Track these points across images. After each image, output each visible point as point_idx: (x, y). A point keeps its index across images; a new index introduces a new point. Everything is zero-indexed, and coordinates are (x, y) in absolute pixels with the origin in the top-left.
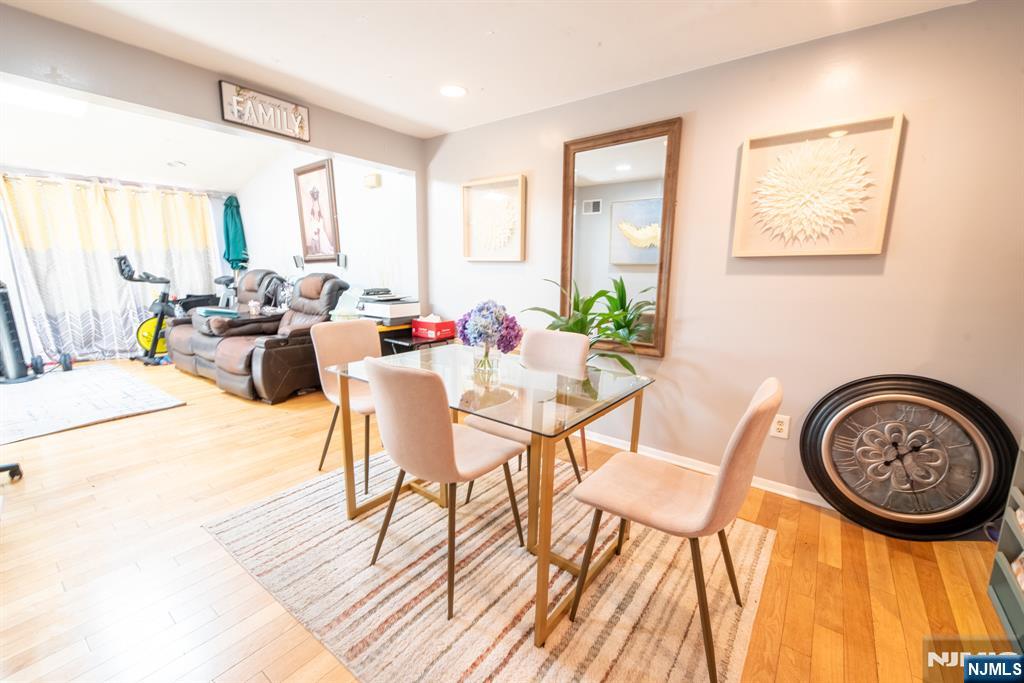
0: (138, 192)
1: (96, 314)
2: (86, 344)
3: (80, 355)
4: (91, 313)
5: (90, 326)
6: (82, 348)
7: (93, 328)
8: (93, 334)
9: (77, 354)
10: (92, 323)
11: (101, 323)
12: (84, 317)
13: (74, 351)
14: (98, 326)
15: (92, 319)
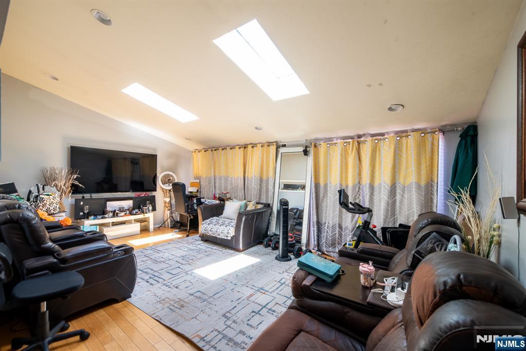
0: (381, 140)
1: (340, 227)
2: (332, 245)
3: (327, 252)
4: (337, 225)
5: (336, 234)
6: (329, 247)
7: (337, 236)
8: (337, 240)
9: (325, 250)
10: (337, 232)
11: (343, 234)
12: (333, 227)
13: (324, 248)
14: (340, 235)
15: (337, 229)
